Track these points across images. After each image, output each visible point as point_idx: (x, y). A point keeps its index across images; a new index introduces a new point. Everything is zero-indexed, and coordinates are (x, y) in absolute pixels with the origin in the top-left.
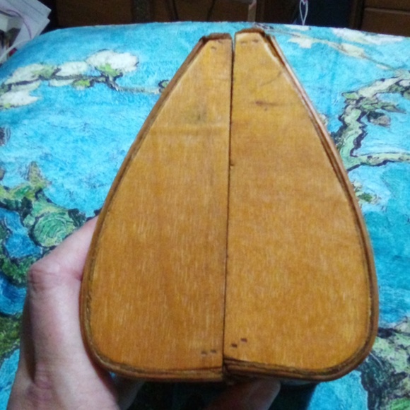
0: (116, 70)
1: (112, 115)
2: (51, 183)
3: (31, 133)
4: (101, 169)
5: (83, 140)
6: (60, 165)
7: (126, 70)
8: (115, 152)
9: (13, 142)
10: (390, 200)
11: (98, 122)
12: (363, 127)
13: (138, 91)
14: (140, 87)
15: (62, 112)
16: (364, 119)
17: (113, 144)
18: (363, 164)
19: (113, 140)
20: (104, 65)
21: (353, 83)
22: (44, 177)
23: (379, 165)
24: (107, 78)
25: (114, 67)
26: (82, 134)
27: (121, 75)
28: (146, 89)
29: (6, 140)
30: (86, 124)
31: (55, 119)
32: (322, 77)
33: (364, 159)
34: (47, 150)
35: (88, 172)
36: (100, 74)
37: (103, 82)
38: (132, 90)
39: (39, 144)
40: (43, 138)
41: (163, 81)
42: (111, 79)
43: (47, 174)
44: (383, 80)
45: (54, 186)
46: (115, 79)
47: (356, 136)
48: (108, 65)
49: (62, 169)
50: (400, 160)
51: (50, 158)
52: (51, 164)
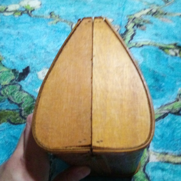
0: (32, 8)
2: (4, 58)
4: (26, 52)
5: (18, 39)
6: (8, 51)
7: (36, 8)
8: (31, 44)
10: (143, 62)
12: (135, 31)
13: (41, 17)
14: (42, 15)
15: (8, 27)
16: (135, 27)
17: (30, 41)
18: (133, 47)
20: (26, 5)
21: (132, 11)
22: (2, 56)
23: (140, 47)
24: (28, 12)
25: (31, 6)
26: (17, 37)
27: (34, 10)
28: (44, 16)
30: (19, 33)
31: (6, 30)
32: (119, 9)
33: (134, 44)
35: (20, 53)
36: (25, 10)
37: (26, 13)
38: (38, 17)
41: (52, 12)
42: (30, 12)
43: (3, 54)
44: (145, 9)
45: (6, 59)
46: (31, 11)
47: (131, 35)
48: (28, 5)
49: (9, 52)
50: (149, 45)
51: (4, 47)
52: (4, 50)
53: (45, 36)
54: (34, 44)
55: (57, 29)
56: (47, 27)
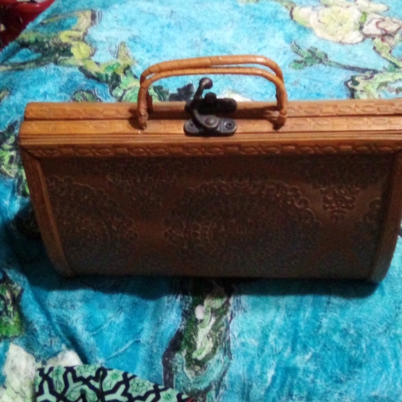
1: (197, 6)
3: (121, 17)
5: (169, 26)
6: (146, 48)
8: (199, 39)
9: (104, 23)
11: (184, 11)
17: (197, 32)
19: (198, 28)
22: (132, 57)
26: (168, 21)
29: (98, 22)
30: (172, 12)
34: (135, 33)
35: (173, 55)
39: (128, 27)
40: (132, 21)
43: (135, 54)
49: (148, 51)
51: (138, 40)
52: (138, 46)
53: (230, 24)
54: (206, 40)
55: (257, 13)
56: (237, 7)
